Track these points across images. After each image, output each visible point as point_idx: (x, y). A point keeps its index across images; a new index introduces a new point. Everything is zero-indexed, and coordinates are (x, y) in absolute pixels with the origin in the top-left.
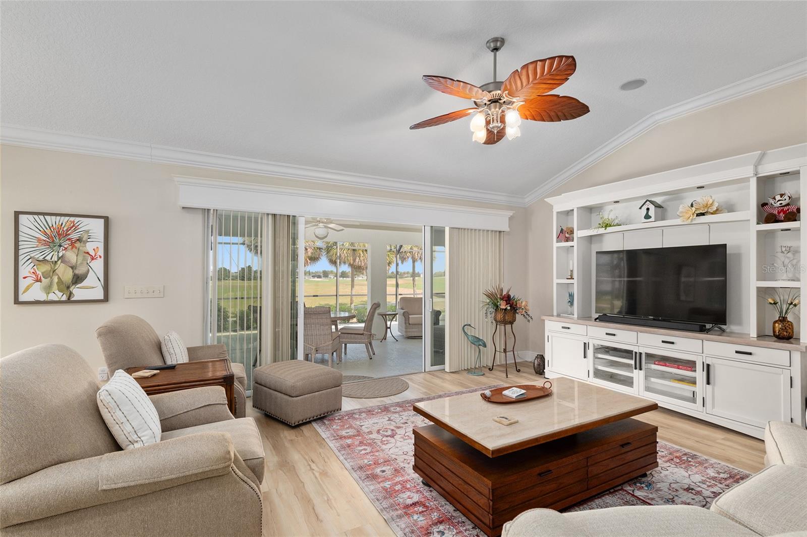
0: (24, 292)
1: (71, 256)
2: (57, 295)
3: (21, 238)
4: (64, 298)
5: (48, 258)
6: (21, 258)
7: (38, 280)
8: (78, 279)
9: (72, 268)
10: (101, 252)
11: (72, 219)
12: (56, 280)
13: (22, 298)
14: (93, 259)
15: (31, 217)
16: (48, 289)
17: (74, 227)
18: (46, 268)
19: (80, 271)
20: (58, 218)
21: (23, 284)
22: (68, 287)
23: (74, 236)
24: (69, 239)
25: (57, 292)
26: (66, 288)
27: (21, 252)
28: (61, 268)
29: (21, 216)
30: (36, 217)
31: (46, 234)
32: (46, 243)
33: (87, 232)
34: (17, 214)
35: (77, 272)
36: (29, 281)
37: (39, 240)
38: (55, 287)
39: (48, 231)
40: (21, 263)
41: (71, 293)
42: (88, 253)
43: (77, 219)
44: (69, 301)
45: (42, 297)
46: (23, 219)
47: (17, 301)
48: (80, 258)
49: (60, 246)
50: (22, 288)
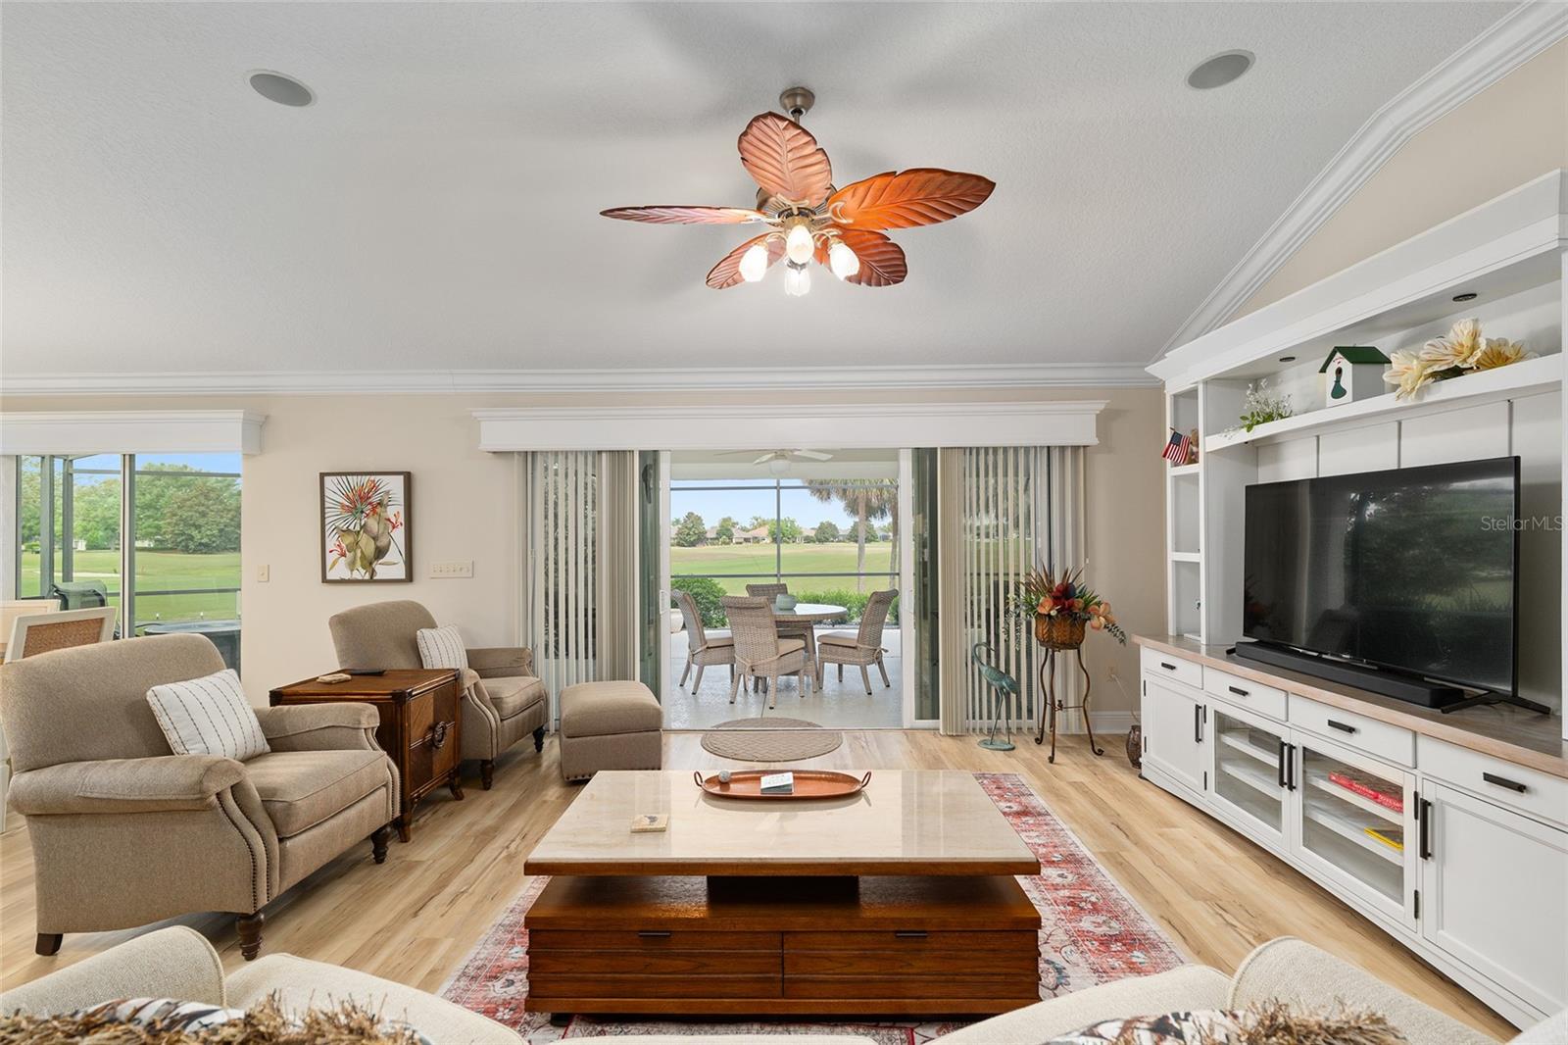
0: (331, 569)
1: (373, 524)
2: (360, 573)
3: (327, 505)
4: (367, 577)
5: (351, 527)
6: (327, 528)
7: (344, 555)
8: (380, 553)
9: (374, 538)
10: (402, 519)
11: (372, 478)
12: (359, 554)
13: (329, 577)
14: (394, 528)
15: (334, 478)
16: (352, 565)
17: (375, 487)
18: (349, 539)
19: (382, 542)
20: (359, 477)
21: (330, 558)
22: (371, 564)
23: (375, 499)
24: (370, 503)
25: (360, 568)
26: (368, 564)
27: (327, 521)
28: (364, 539)
29: (326, 478)
30: (339, 478)
31: (348, 497)
32: (350, 510)
33: (387, 493)
34: (322, 476)
35: (379, 544)
36: (335, 555)
37: (342, 505)
38: (359, 562)
39: (350, 495)
40: (327, 534)
41: (373, 570)
42: (389, 520)
43: (378, 477)
44: (372, 581)
45: (347, 576)
46: (327, 479)
47: (325, 580)
48: (382, 526)
49: (362, 512)
50: (328, 565)
